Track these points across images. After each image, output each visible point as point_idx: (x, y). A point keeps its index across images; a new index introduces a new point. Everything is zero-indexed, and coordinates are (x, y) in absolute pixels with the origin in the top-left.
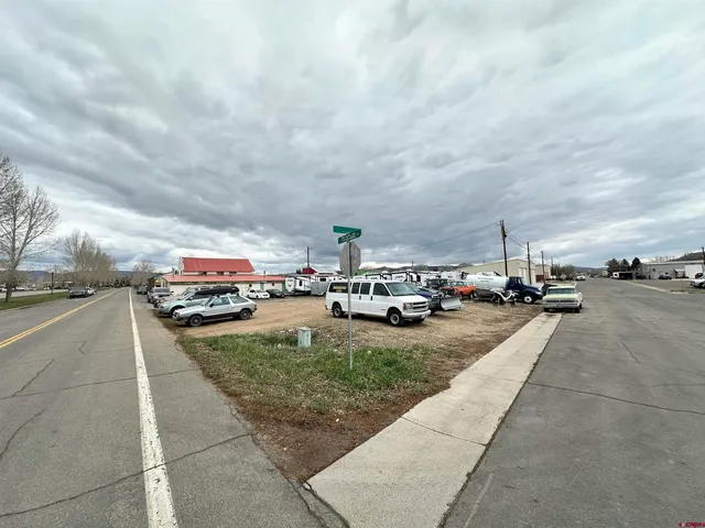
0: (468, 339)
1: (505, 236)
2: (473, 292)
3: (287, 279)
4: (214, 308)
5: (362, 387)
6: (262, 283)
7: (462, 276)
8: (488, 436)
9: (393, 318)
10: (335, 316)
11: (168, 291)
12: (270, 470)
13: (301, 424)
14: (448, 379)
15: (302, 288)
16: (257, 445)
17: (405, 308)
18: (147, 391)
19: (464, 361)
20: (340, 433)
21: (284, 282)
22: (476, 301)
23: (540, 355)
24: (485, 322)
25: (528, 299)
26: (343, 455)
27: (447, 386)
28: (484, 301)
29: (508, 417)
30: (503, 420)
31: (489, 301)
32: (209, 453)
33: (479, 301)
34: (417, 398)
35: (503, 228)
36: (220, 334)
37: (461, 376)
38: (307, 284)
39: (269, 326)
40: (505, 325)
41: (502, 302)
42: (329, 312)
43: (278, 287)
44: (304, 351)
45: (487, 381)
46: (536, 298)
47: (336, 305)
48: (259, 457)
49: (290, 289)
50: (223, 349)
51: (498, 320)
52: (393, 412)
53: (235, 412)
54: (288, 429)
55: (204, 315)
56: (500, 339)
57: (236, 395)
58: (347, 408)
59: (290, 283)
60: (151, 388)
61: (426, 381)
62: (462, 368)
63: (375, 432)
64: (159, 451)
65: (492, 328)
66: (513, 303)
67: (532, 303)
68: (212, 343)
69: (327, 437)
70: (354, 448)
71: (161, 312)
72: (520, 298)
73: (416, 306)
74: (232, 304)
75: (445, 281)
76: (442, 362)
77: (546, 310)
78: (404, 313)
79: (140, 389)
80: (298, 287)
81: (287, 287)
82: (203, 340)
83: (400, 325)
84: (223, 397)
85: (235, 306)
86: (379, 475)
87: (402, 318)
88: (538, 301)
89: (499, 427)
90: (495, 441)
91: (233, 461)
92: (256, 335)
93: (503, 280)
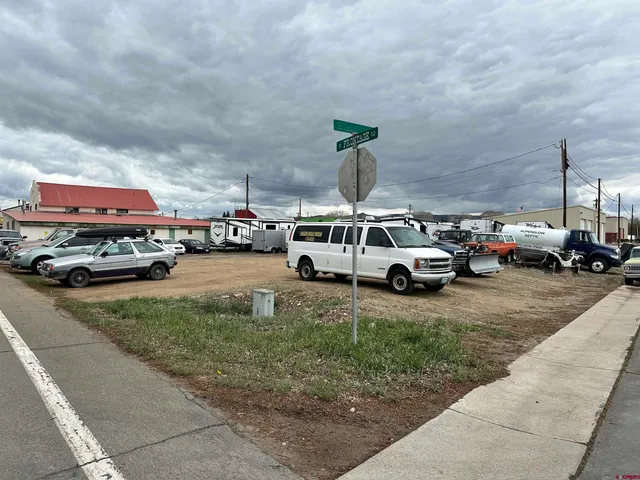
0: (517, 316)
1: (566, 166)
2: (511, 252)
3: (213, 224)
4: (108, 259)
5: (379, 368)
6: (172, 229)
7: (495, 227)
8: (586, 434)
9: (398, 280)
10: (302, 278)
11: (17, 234)
12: (273, 467)
13: (299, 414)
14: (504, 364)
15: (237, 240)
16: (243, 437)
17: (417, 266)
18: (38, 368)
19: (519, 343)
20: (362, 426)
21: (207, 230)
22: (518, 266)
23: (634, 339)
24: (536, 294)
25: (598, 265)
26: (377, 452)
27: (506, 374)
28: (529, 266)
29: (609, 412)
30: (602, 417)
31: (536, 267)
32: (172, 445)
33: (522, 265)
34: (463, 386)
35: (564, 153)
36: (126, 297)
37: (522, 361)
38: (245, 233)
39: (202, 289)
40: (569, 300)
41: (559, 269)
42: (293, 272)
43: (198, 237)
44: (268, 322)
45: (562, 368)
46: (610, 263)
47: (305, 261)
48: (251, 451)
49: (218, 241)
50: (138, 316)
51: (556, 294)
52: (434, 402)
53: (191, 397)
54: (280, 419)
55: (92, 269)
56: (566, 318)
57: (183, 375)
58: (362, 395)
59: (217, 231)
60: (43, 364)
61: (472, 365)
62: (520, 351)
63: (415, 426)
64: (93, 442)
65: (549, 304)
66: (575, 270)
67: (603, 272)
68: (118, 308)
69: (342, 431)
70: (389, 444)
71: (15, 266)
72: (586, 264)
73: (433, 264)
74: (138, 255)
75: (468, 234)
76: (487, 343)
77: (629, 281)
78: (415, 274)
79: (26, 365)
80: (231, 238)
81: (213, 237)
82: (101, 305)
83: (408, 292)
84: (166, 378)
85: (141, 258)
86: (440, 476)
87: (411, 281)
88: (613, 269)
89: (599, 423)
90: (598, 439)
91: (214, 456)
92: (184, 299)
93: (560, 234)
